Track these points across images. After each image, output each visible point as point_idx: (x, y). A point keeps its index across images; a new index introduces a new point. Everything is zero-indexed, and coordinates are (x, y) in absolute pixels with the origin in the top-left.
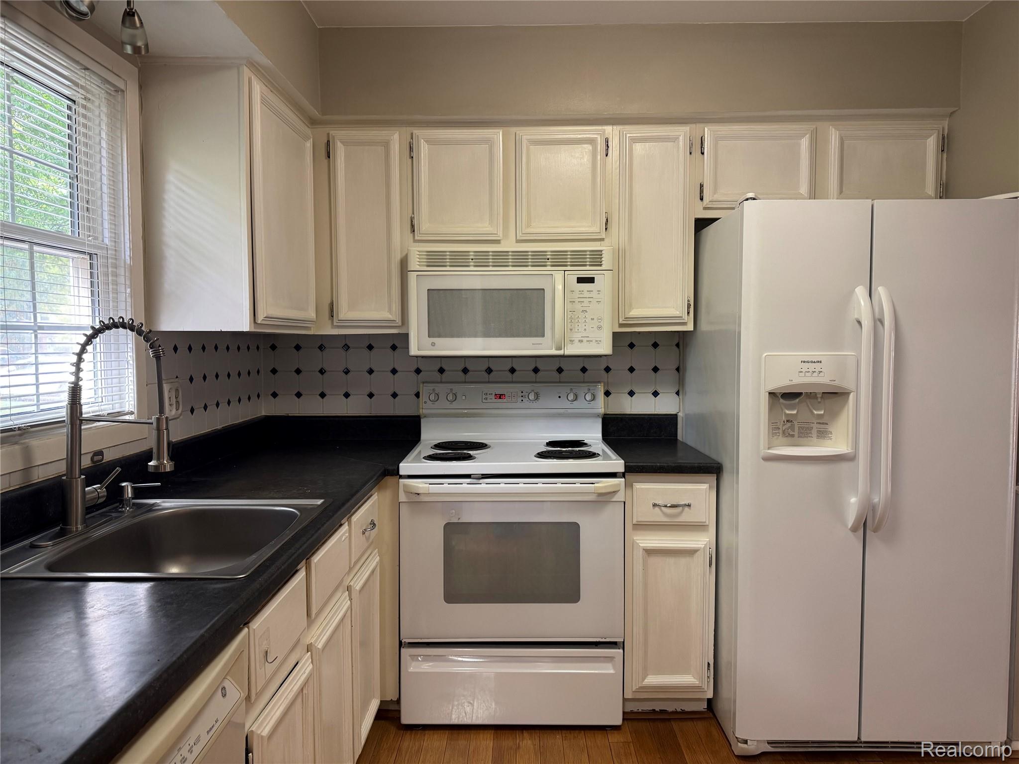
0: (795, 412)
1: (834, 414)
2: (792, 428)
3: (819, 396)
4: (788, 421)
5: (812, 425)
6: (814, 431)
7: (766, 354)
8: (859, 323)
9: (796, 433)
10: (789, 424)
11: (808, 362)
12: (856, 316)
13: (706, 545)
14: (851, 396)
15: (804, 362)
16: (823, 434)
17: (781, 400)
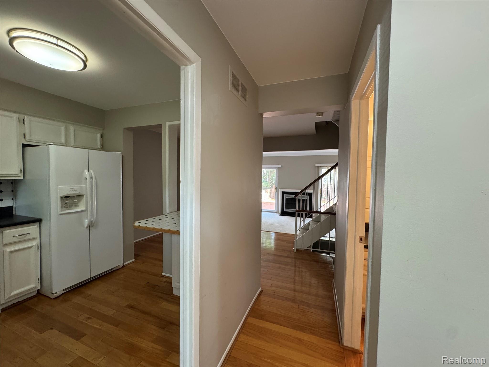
0: (68, 201)
1: (79, 201)
2: (67, 205)
3: (75, 197)
4: (65, 204)
5: (73, 204)
6: (74, 206)
7: (59, 187)
8: (86, 178)
9: (68, 206)
10: (66, 205)
11: (72, 188)
12: (85, 177)
13: (36, 244)
14: (85, 196)
15: (71, 188)
16: (76, 206)
17: (64, 199)
